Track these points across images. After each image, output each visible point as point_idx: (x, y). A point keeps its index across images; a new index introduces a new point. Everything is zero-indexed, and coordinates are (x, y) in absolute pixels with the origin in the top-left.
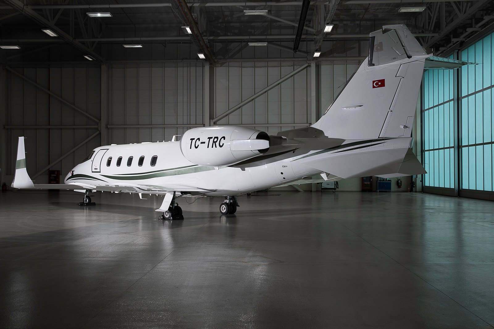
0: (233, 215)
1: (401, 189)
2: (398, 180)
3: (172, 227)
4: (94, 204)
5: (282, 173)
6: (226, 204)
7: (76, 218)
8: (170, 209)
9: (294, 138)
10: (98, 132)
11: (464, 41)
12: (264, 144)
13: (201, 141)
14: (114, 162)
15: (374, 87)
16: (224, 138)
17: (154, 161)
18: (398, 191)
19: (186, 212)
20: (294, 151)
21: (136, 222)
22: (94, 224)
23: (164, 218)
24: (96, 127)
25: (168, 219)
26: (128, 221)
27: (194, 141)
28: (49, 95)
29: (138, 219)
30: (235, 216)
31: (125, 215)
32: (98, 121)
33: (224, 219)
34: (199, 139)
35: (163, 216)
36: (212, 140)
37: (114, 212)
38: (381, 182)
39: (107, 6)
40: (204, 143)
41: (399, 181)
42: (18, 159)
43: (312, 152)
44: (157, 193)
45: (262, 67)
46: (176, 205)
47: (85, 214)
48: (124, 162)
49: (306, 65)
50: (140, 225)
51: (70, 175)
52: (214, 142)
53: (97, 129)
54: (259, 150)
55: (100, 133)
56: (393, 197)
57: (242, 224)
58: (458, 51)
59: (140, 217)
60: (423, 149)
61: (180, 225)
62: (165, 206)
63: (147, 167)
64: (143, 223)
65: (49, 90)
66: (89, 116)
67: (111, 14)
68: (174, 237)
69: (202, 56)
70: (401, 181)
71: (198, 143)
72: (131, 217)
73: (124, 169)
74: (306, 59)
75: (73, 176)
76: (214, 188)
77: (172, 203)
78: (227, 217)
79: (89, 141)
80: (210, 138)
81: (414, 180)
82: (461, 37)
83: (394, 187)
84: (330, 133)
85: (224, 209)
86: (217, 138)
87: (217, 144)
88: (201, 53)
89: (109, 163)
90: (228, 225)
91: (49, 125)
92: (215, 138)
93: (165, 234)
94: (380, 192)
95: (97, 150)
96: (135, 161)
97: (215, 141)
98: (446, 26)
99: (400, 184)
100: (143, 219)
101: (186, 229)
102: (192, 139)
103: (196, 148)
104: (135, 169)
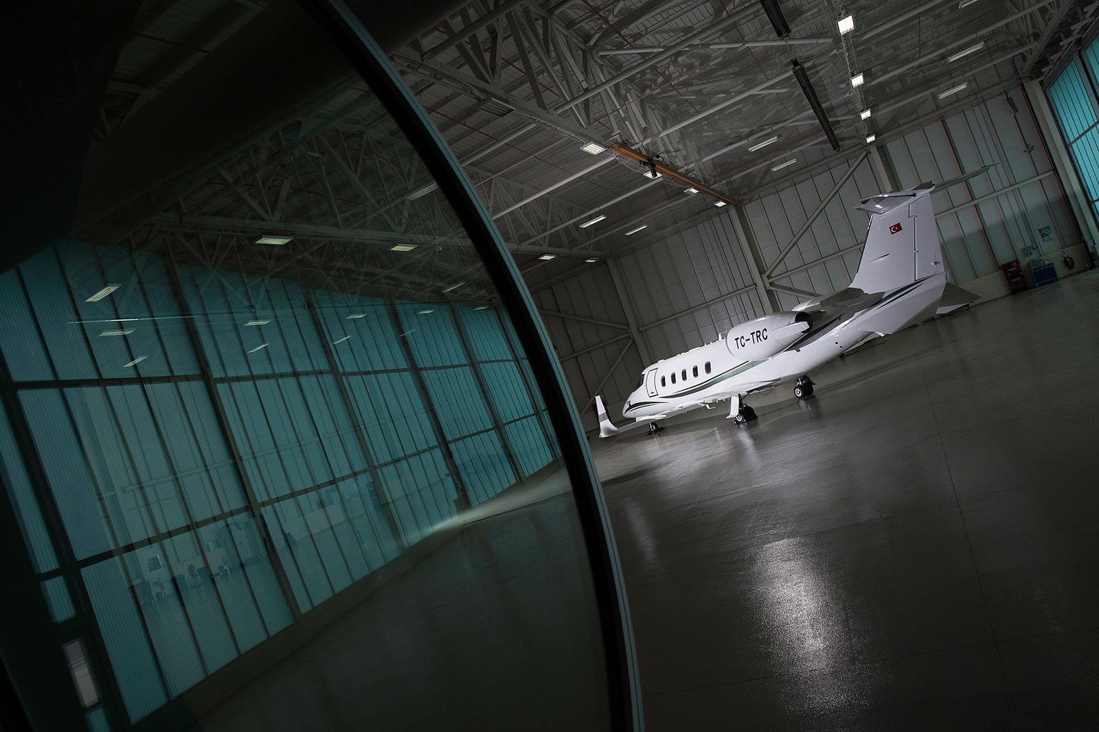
0: (811, 396)
1: (1073, 271)
2: (1065, 259)
3: (749, 428)
4: (662, 429)
5: (837, 343)
6: (799, 387)
7: (648, 450)
8: (740, 412)
9: (837, 304)
10: (631, 340)
11: (1081, 38)
12: (804, 326)
13: (745, 339)
14: (668, 380)
15: (892, 233)
16: (765, 329)
17: (708, 367)
18: (1071, 275)
19: (758, 408)
20: (839, 318)
21: (713, 434)
22: (670, 450)
23: (738, 423)
24: (627, 335)
25: (741, 422)
26: (704, 437)
27: (739, 340)
28: (562, 318)
29: (714, 431)
30: (814, 397)
31: (699, 431)
32: (627, 328)
33: (802, 403)
34: (742, 337)
35: (736, 421)
36: (755, 335)
37: (687, 432)
38: (1038, 270)
39: (598, 209)
40: (749, 340)
41: (1068, 259)
42: (599, 414)
43: (856, 314)
44: (723, 398)
45: (804, 181)
46: (745, 406)
47: (657, 443)
48: (679, 377)
49: (864, 154)
50: (718, 436)
51: (627, 406)
52: (757, 337)
53: (629, 337)
54: (803, 332)
55: (634, 341)
56: (1066, 286)
57: (825, 402)
58: (1080, 55)
59: (715, 428)
60: (1090, 199)
61: (756, 424)
62: (734, 411)
63: (703, 377)
64: (720, 433)
65: (560, 311)
66: (613, 325)
67: (604, 215)
68: (753, 437)
69: (721, 204)
70: (1071, 259)
71: (743, 341)
72: (705, 432)
73: (681, 385)
74: (861, 146)
75: (631, 407)
76: (778, 377)
77: (741, 405)
78: (805, 400)
79: (624, 355)
80: (752, 334)
81: (1091, 250)
82: (1073, 34)
83: (1060, 270)
84: (869, 290)
85: (799, 393)
86: (759, 331)
87: (761, 337)
88: (718, 201)
89: (664, 384)
90: (809, 408)
91: (574, 352)
92: (757, 332)
93: (744, 437)
94: (1039, 285)
95: (645, 372)
96: (690, 374)
97: (758, 335)
98: (1046, 25)
99: (1070, 264)
100: (719, 430)
101: (762, 426)
102: (736, 339)
103: (743, 346)
104: (692, 381)
